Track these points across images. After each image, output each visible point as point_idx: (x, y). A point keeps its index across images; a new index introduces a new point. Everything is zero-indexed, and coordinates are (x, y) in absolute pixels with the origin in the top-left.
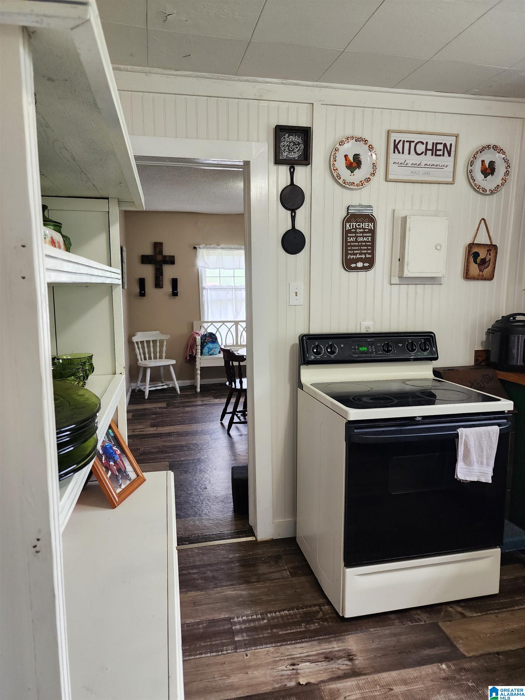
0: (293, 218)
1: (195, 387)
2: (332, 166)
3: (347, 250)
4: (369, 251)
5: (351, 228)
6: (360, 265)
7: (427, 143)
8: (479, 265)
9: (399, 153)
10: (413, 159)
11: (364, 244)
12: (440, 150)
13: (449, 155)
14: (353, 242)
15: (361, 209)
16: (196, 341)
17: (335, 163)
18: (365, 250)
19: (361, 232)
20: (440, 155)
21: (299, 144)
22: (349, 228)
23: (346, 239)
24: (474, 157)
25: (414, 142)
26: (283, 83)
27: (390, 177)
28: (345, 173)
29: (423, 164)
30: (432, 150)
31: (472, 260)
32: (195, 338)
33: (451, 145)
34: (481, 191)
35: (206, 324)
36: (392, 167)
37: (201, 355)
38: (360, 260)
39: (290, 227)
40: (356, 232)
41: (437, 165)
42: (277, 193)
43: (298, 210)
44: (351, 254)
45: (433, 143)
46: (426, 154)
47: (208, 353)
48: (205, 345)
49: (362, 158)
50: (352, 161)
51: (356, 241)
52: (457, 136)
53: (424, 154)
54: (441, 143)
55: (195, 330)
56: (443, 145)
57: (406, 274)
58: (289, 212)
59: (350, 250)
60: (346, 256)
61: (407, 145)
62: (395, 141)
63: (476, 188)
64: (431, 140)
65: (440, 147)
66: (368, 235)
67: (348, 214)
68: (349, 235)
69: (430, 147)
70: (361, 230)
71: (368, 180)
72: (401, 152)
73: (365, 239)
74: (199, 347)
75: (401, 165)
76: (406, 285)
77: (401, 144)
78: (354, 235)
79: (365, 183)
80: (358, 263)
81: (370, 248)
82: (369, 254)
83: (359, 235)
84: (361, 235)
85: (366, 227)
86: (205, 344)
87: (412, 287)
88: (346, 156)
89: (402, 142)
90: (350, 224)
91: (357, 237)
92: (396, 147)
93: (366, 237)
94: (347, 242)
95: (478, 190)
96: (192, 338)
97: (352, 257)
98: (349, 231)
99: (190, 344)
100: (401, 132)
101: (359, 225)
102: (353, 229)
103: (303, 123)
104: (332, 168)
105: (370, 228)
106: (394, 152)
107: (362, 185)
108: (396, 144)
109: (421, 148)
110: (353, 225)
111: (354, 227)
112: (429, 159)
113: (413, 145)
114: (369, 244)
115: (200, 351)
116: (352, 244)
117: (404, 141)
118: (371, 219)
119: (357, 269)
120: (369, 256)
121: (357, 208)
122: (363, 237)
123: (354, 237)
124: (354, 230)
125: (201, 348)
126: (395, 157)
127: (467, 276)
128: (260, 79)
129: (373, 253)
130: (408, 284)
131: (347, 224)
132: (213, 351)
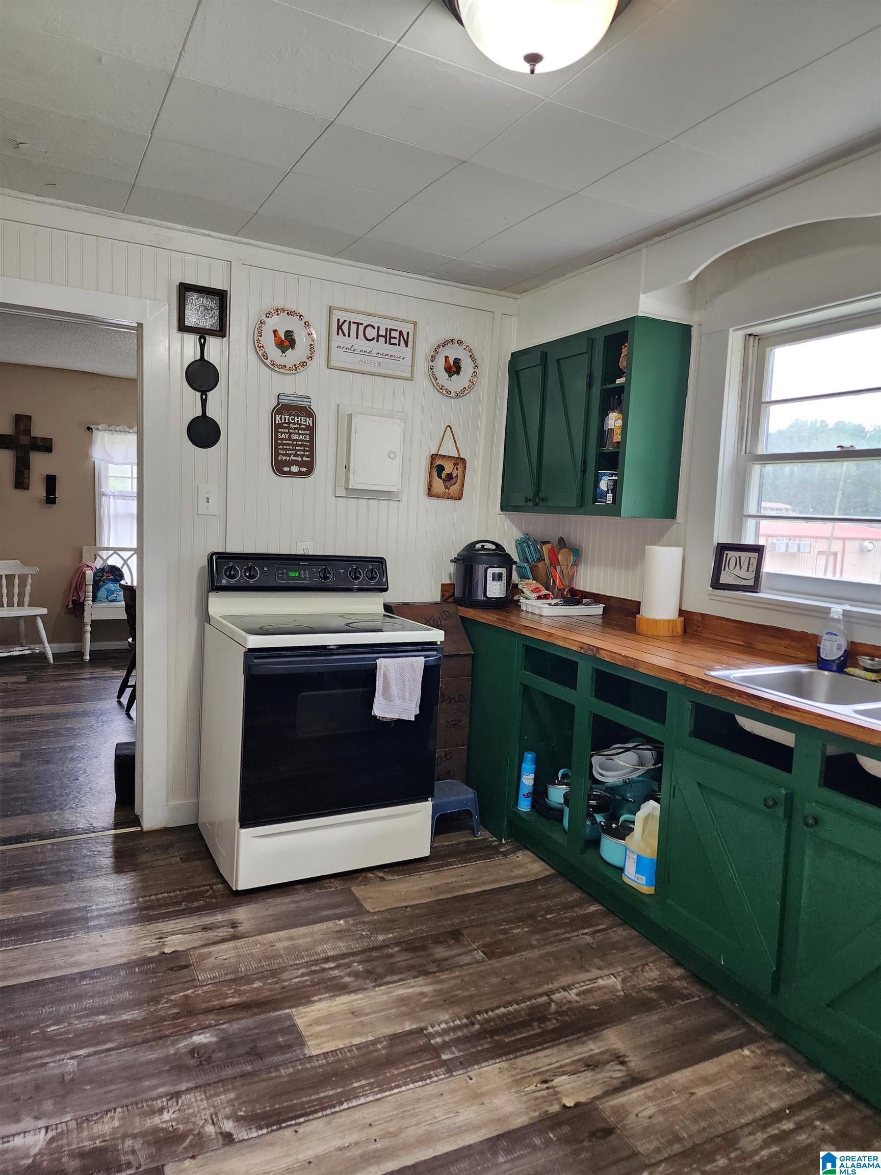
0: (204, 403)
1: (82, 654)
2: (256, 342)
3: (277, 449)
4: (307, 453)
5: (283, 421)
6: (295, 469)
7: (379, 327)
8: (444, 481)
9: (344, 335)
10: (361, 344)
11: (301, 443)
12: (395, 338)
13: (407, 346)
14: (286, 440)
15: (295, 399)
16: (85, 578)
17: (260, 338)
18: (301, 450)
19: (295, 428)
20: (395, 344)
21: (212, 309)
22: (280, 422)
23: (276, 436)
24: (436, 351)
25: (362, 324)
26: (189, 232)
27: (333, 363)
28: (274, 353)
29: (375, 352)
30: (385, 337)
31: (435, 474)
32: (84, 573)
33: (408, 333)
34: (444, 392)
35: (105, 552)
36: (335, 351)
37: (93, 601)
38: (295, 463)
39: (199, 413)
40: (288, 428)
41: (391, 356)
42: (182, 369)
43: (210, 392)
44: (283, 455)
45: (387, 329)
46: (377, 341)
47: (107, 598)
48: (102, 586)
49: (296, 336)
50: (284, 339)
51: (290, 439)
52: (415, 324)
53: (376, 340)
54: (397, 330)
55: (86, 560)
56: (398, 332)
57: (353, 484)
58: (199, 394)
59: (281, 449)
60: (276, 457)
61: (354, 327)
62: (338, 320)
63: (438, 388)
64: (384, 325)
65: (394, 334)
66: (305, 432)
67: (278, 404)
68: (280, 430)
69: (382, 333)
70: (296, 426)
71: (304, 364)
72: (347, 334)
73: (301, 437)
74: (90, 588)
75: (347, 351)
76: (356, 499)
77: (346, 325)
78: (287, 431)
79: (300, 367)
80: (292, 467)
81: (308, 449)
82: (307, 456)
83: (293, 431)
84: (297, 431)
85: (302, 423)
86: (101, 583)
87: (363, 502)
88: (275, 332)
89: (347, 323)
90: (281, 417)
91: (290, 434)
92: (340, 327)
93: (303, 434)
94: (277, 439)
95: (441, 391)
96: (79, 572)
97: (284, 458)
98: (280, 426)
99: (74, 582)
100: (346, 310)
101: (292, 419)
102: (286, 423)
103: (217, 284)
104: (256, 344)
105: (307, 424)
106: (338, 334)
107: (296, 370)
108: (340, 324)
109: (371, 333)
110: (285, 418)
111: (287, 421)
112: (381, 346)
113: (361, 328)
114: (306, 443)
115: (91, 594)
116: (284, 442)
117: (350, 322)
118: (309, 413)
119: (290, 473)
120: (307, 459)
121: (292, 398)
122: (299, 434)
123: (287, 433)
124: (286, 425)
125: (93, 589)
126: (338, 340)
127: (430, 493)
128: (159, 222)
129: (312, 456)
130: (358, 498)
131: (277, 416)
132: (115, 595)
